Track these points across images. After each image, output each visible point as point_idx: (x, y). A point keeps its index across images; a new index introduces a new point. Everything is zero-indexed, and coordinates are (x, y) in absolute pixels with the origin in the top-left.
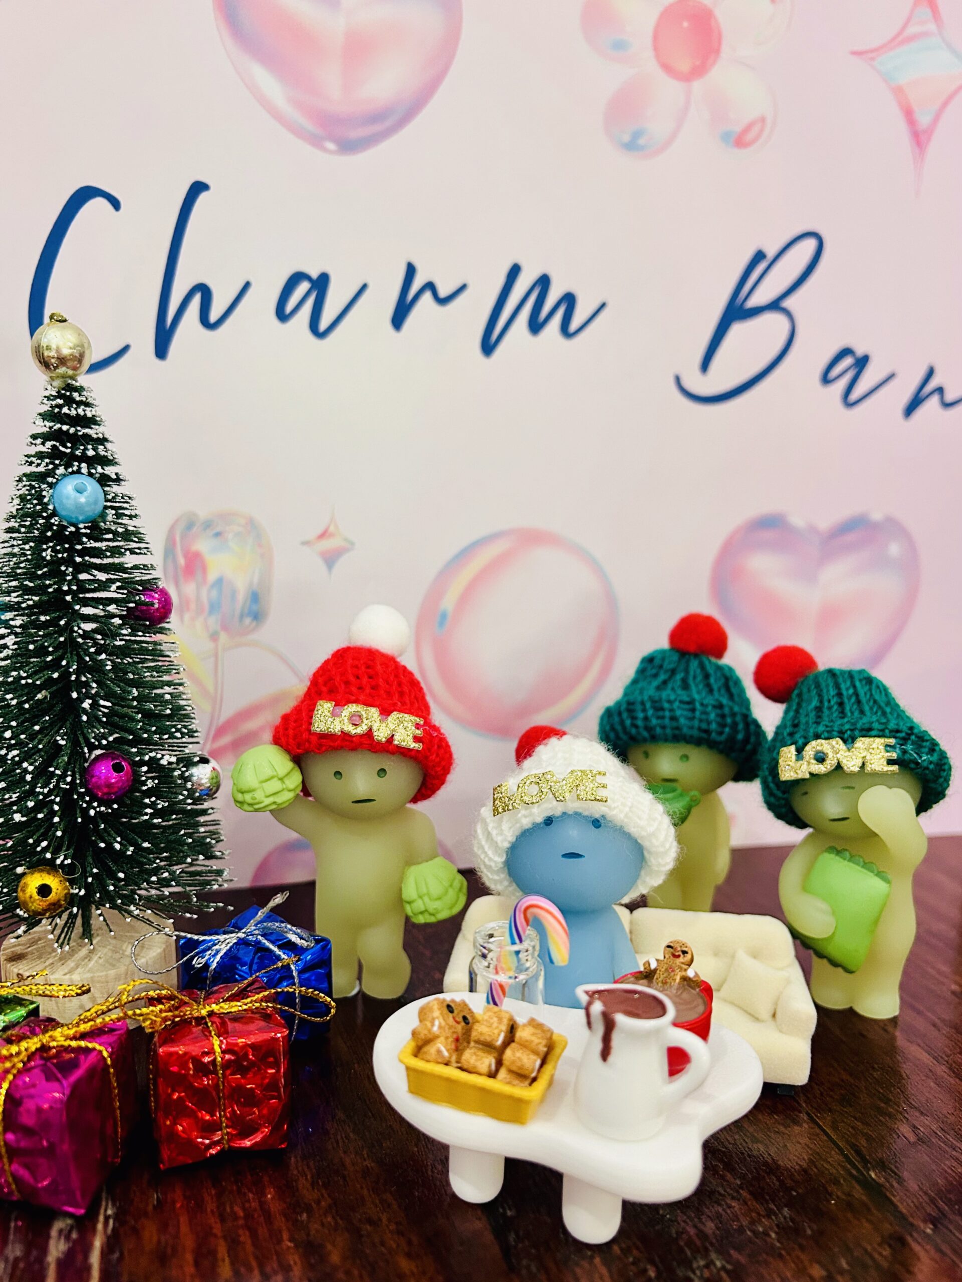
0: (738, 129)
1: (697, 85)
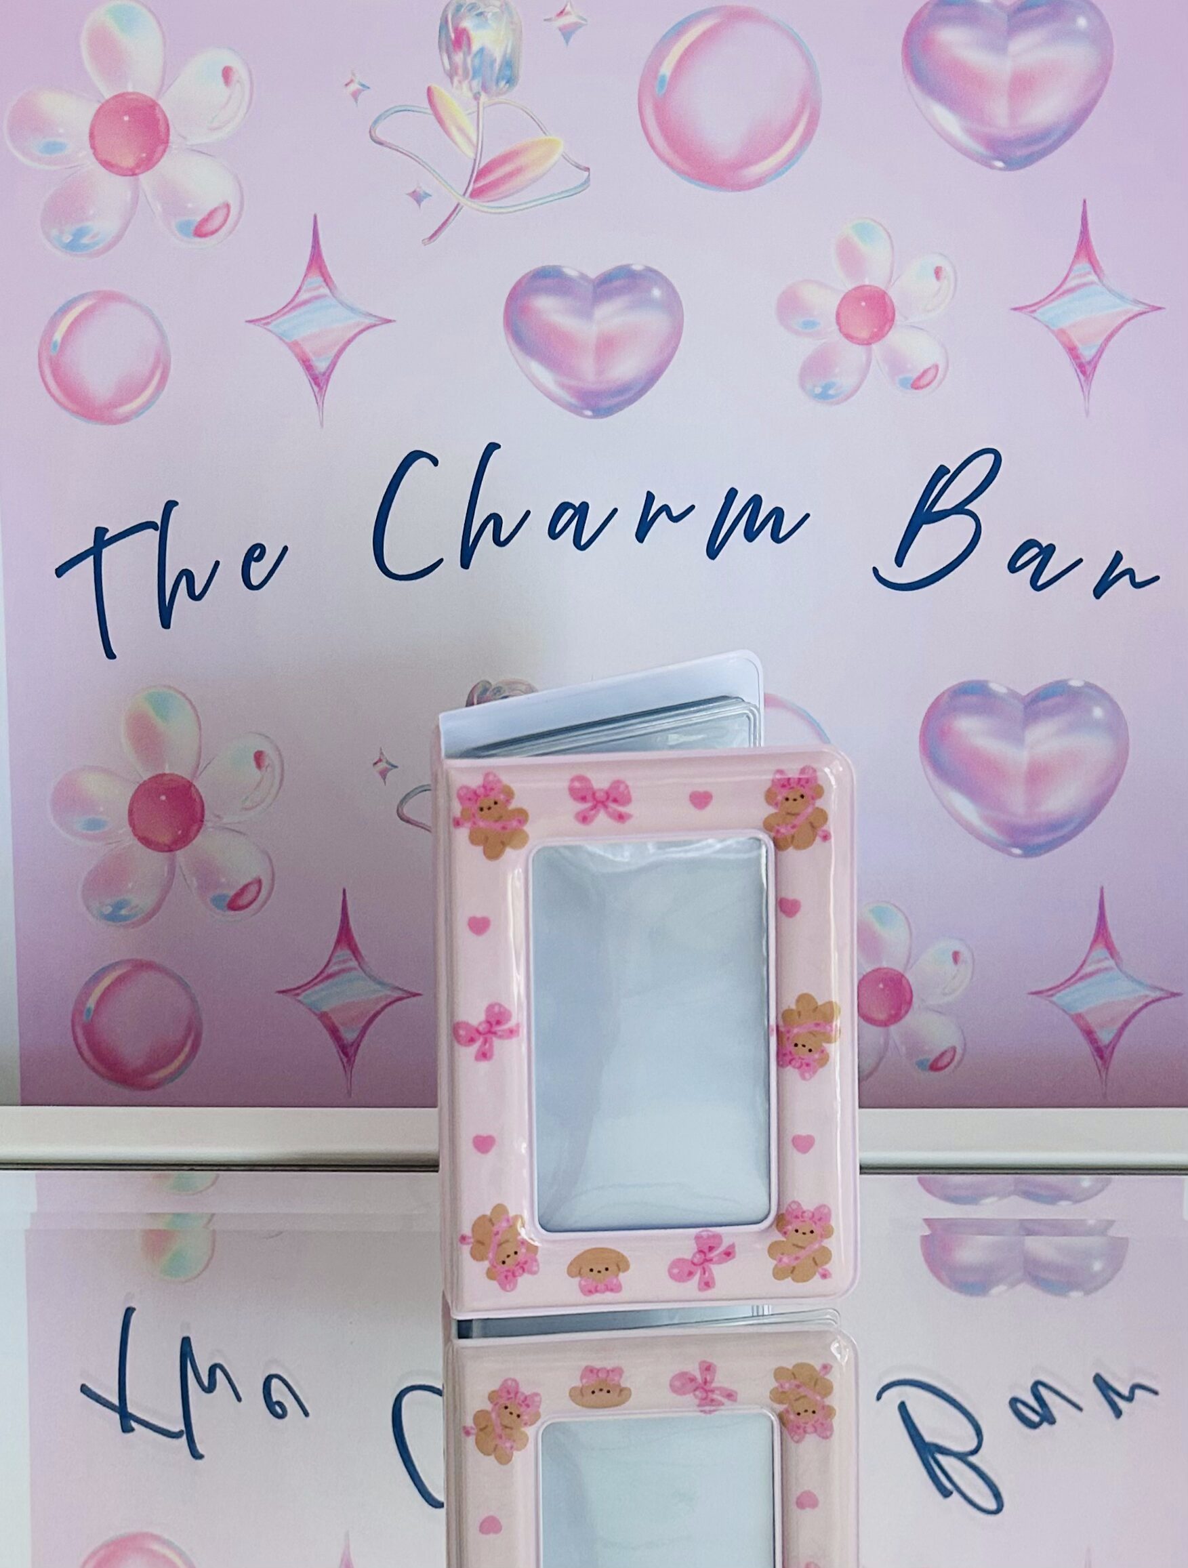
0: (915, 375)
1: (875, 347)
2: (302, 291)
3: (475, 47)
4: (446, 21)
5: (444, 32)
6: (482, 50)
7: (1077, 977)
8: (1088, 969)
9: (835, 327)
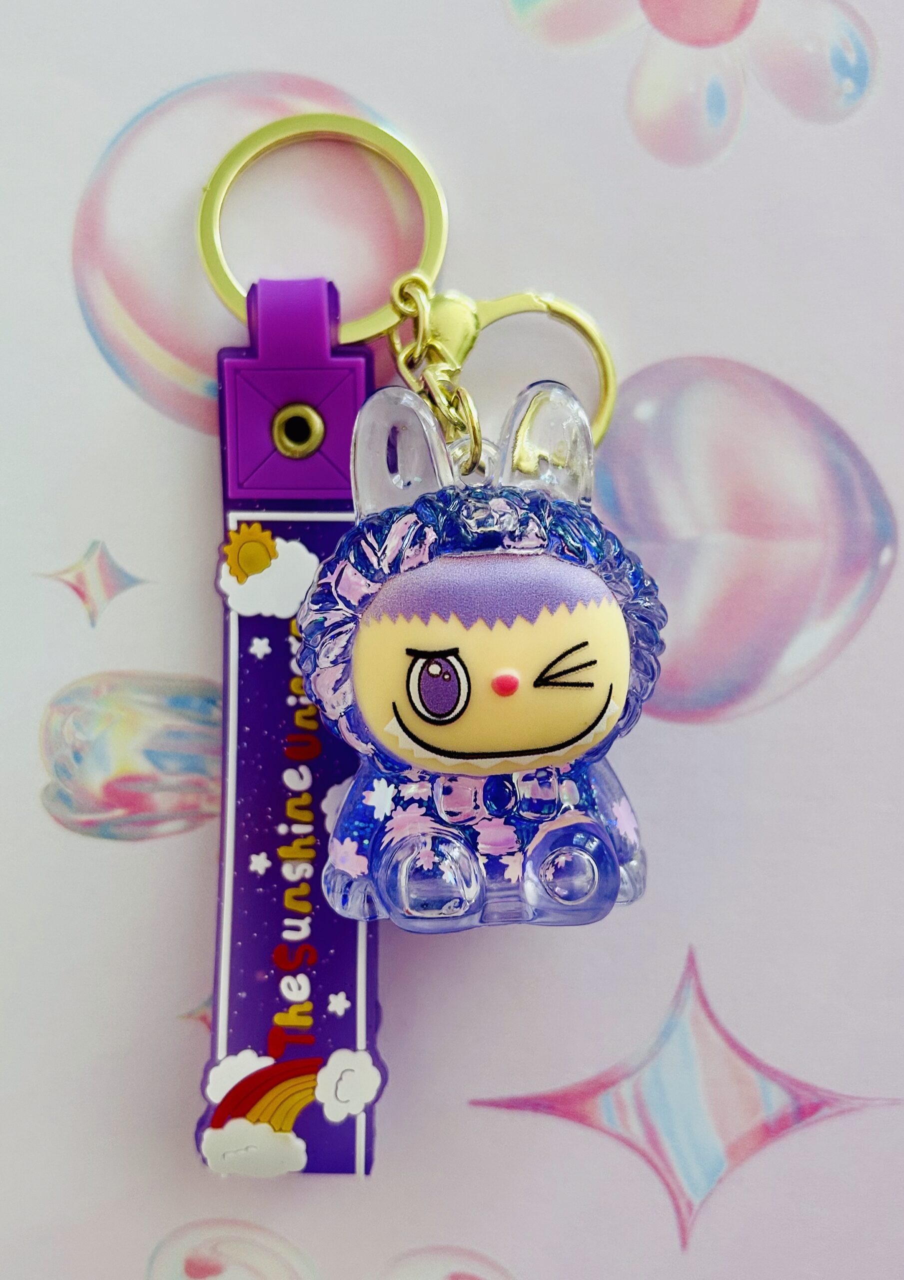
2: (626, 1134)
3: (143, 767)
4: (89, 824)
5: (113, 830)
6: (150, 755)
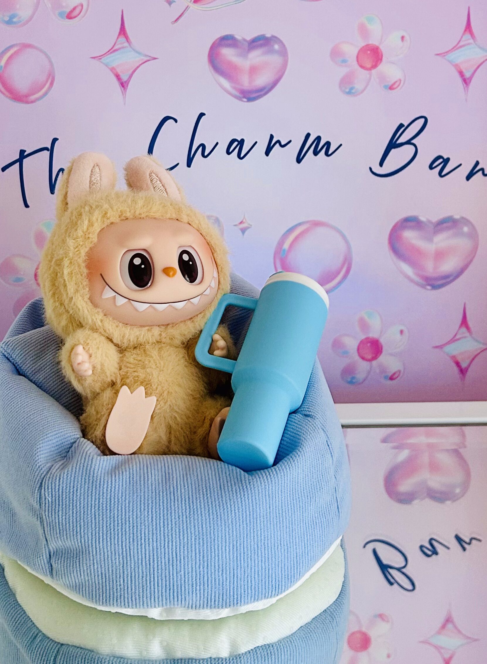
0: (391, 84)
7: (453, 340)
8: (458, 337)
9: (355, 63)
